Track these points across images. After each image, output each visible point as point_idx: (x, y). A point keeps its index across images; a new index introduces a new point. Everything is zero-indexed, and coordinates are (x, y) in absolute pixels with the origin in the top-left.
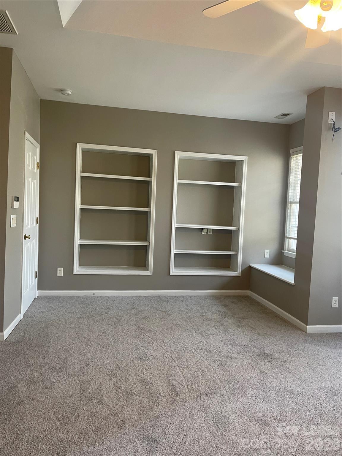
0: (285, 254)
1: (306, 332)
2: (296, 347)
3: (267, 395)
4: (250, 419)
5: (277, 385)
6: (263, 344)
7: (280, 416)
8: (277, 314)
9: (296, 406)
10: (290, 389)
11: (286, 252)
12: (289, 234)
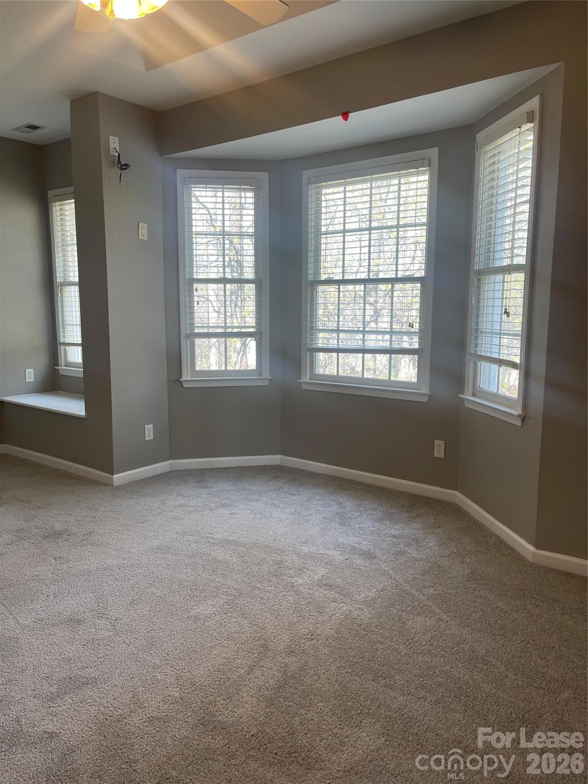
0: (61, 373)
1: (112, 486)
2: (102, 509)
3: (73, 585)
4: (53, 625)
5: (84, 567)
6: (50, 518)
7: (98, 604)
8: (62, 470)
9: (118, 583)
10: (105, 566)
11: (62, 368)
12: (64, 337)
